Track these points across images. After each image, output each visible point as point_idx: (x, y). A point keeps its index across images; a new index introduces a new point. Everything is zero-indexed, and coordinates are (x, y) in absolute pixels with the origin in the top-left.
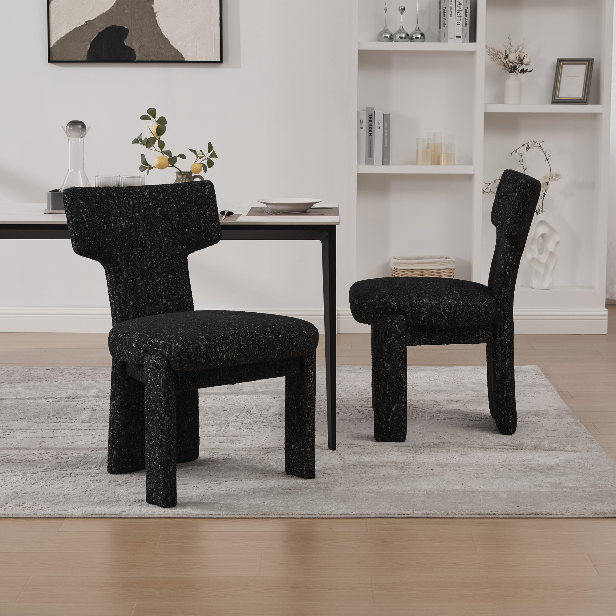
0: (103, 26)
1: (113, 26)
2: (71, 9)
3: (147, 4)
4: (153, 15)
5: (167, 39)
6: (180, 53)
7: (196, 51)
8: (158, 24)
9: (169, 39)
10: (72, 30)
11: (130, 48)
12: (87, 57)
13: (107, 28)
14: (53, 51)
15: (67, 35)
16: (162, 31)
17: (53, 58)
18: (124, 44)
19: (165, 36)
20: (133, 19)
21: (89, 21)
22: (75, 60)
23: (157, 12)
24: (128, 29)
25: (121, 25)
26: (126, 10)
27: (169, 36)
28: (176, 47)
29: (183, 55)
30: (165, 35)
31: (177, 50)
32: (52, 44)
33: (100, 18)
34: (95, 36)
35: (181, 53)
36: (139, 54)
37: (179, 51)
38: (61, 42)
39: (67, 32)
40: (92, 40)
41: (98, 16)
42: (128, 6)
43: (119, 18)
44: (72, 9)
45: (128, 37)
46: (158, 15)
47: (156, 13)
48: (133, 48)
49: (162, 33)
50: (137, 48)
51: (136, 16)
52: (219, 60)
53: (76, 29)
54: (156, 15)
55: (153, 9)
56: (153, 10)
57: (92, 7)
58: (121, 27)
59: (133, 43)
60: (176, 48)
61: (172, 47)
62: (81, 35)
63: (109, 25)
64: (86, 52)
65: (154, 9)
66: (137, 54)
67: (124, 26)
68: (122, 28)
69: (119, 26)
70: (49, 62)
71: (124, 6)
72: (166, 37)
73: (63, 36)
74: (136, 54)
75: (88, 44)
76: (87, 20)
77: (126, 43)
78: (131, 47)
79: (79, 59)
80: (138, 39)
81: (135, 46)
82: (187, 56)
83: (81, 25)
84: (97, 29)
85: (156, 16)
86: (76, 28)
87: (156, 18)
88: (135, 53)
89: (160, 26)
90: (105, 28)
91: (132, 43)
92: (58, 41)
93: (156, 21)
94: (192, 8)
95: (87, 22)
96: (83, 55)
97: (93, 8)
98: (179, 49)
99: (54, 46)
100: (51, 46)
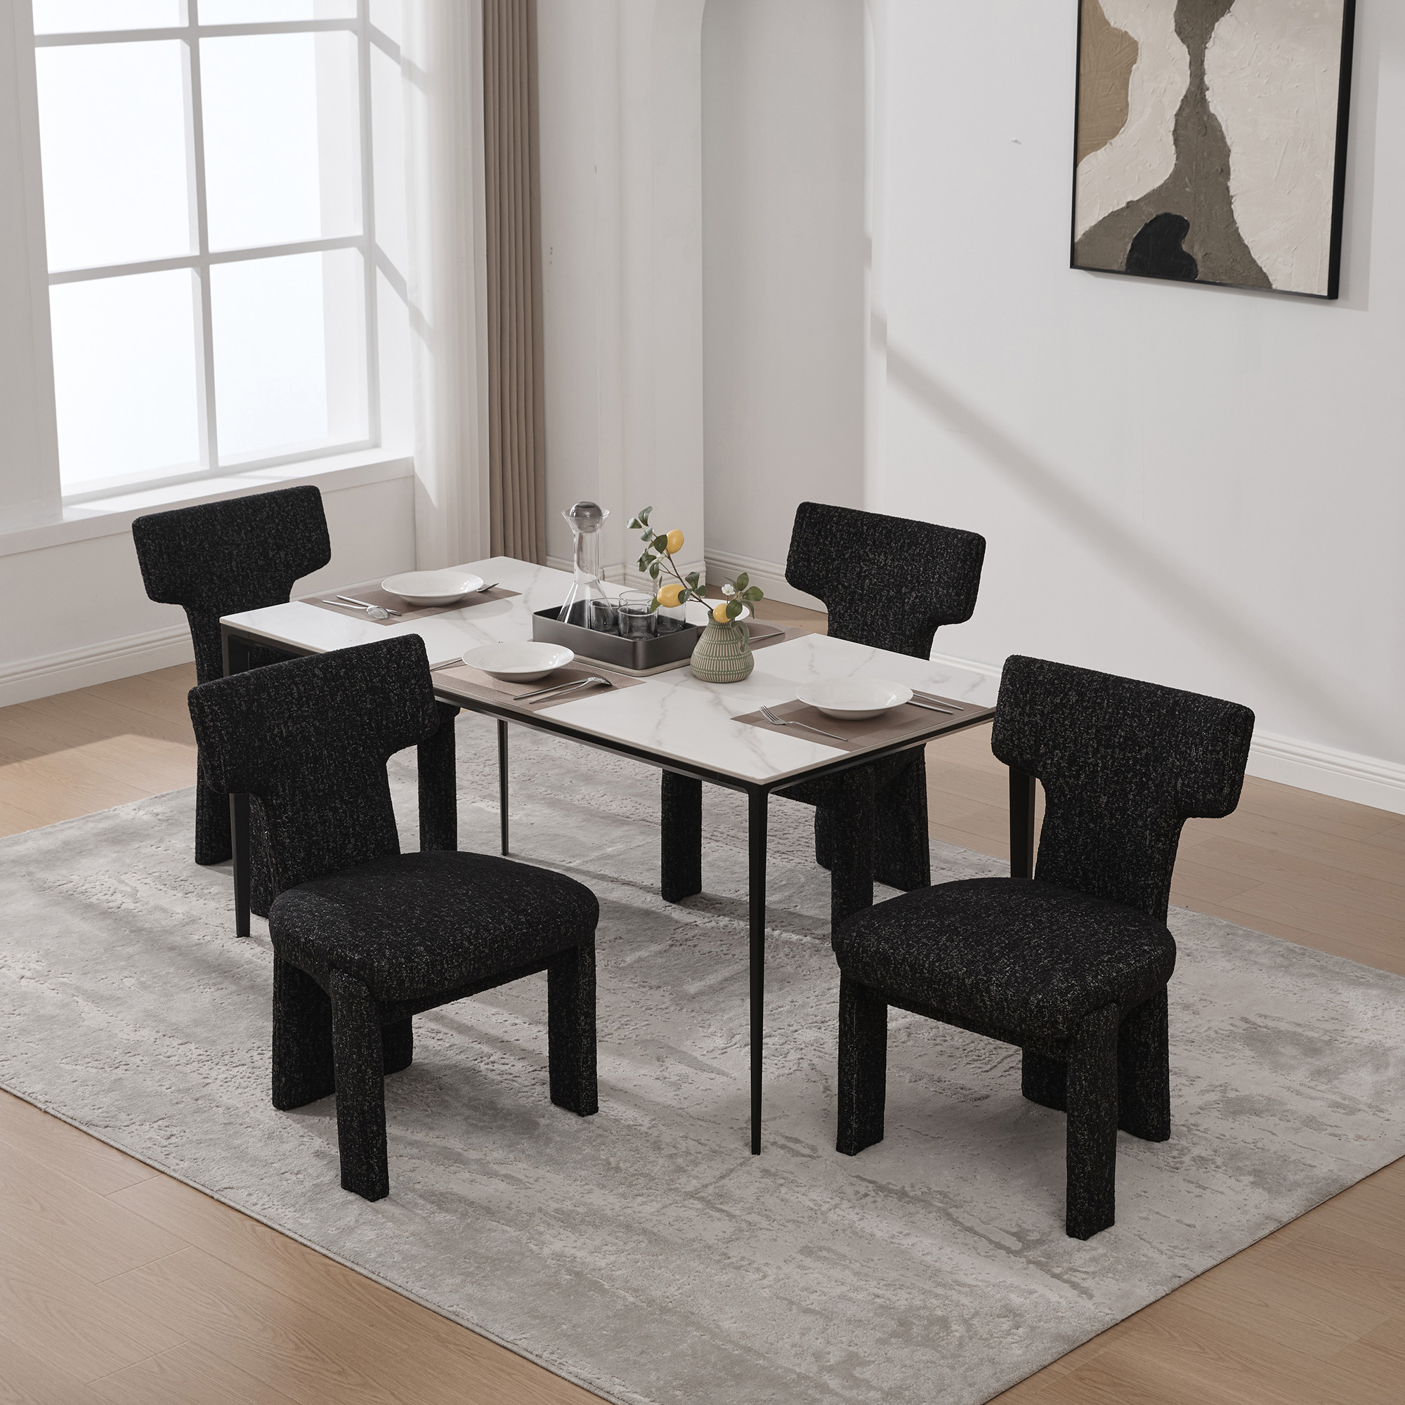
0: (1151, 213)
1: (1166, 215)
2: (1107, 177)
3: (1220, 179)
4: (1228, 200)
5: (1247, 247)
6: (1265, 274)
7: (1291, 274)
8: (1235, 218)
9: (1249, 246)
10: (1107, 215)
11: (1189, 255)
12: (1127, 264)
13: (1157, 218)
14: (1079, 248)
15: (1100, 223)
16: (1240, 230)
17: (1079, 262)
18: (1182, 248)
19: (1243, 241)
20: (1198, 205)
21: (1131, 201)
22: (1109, 268)
23: (1235, 196)
24: (1189, 221)
25: (1178, 214)
26: (1187, 187)
27: (1251, 240)
28: (1259, 262)
29: (1270, 278)
30: (1244, 238)
31: (1261, 268)
32: (1078, 237)
33: (1149, 198)
34: (1140, 230)
35: (1268, 274)
36: (1203, 269)
37: (1265, 270)
38: (1092, 233)
39: (1101, 218)
40: (1135, 236)
41: (1145, 194)
42: (1190, 181)
43: (1176, 200)
44: (1109, 179)
45: (1188, 236)
46: (1235, 201)
47: (1232, 197)
48: (1194, 257)
49: (1239, 234)
50: (1200, 257)
51: (1202, 199)
52: (1326, 295)
53: (1113, 214)
54: (1233, 201)
55: (1228, 189)
56: (1229, 191)
57: (1137, 177)
58: (1179, 216)
59: (1195, 247)
60: (1260, 265)
61: (1254, 261)
62: (1119, 225)
63: (1160, 212)
64: (1126, 256)
65: (1230, 189)
66: (1200, 268)
67: (1182, 215)
68: (1181, 218)
69: (1176, 215)
70: (1071, 267)
71: (1185, 179)
72: (1246, 242)
73: (1093, 224)
74: (1198, 267)
75: (1128, 243)
76: (1129, 200)
77: (1185, 247)
78: (1191, 254)
79: (1115, 267)
80: (1203, 240)
81: (1198, 255)
82: (1275, 280)
83: (1120, 208)
84: (1144, 217)
85: (1231, 203)
86: (1112, 212)
87: (1232, 206)
88: (1196, 266)
89: (1237, 221)
90: (1154, 216)
91: (1192, 247)
92: (1087, 231)
93: (1232, 212)
94: (1289, 193)
95: (1128, 203)
96: (1121, 260)
97: (1139, 178)
98: (1265, 266)
99: (1081, 241)
100: (1076, 240)
